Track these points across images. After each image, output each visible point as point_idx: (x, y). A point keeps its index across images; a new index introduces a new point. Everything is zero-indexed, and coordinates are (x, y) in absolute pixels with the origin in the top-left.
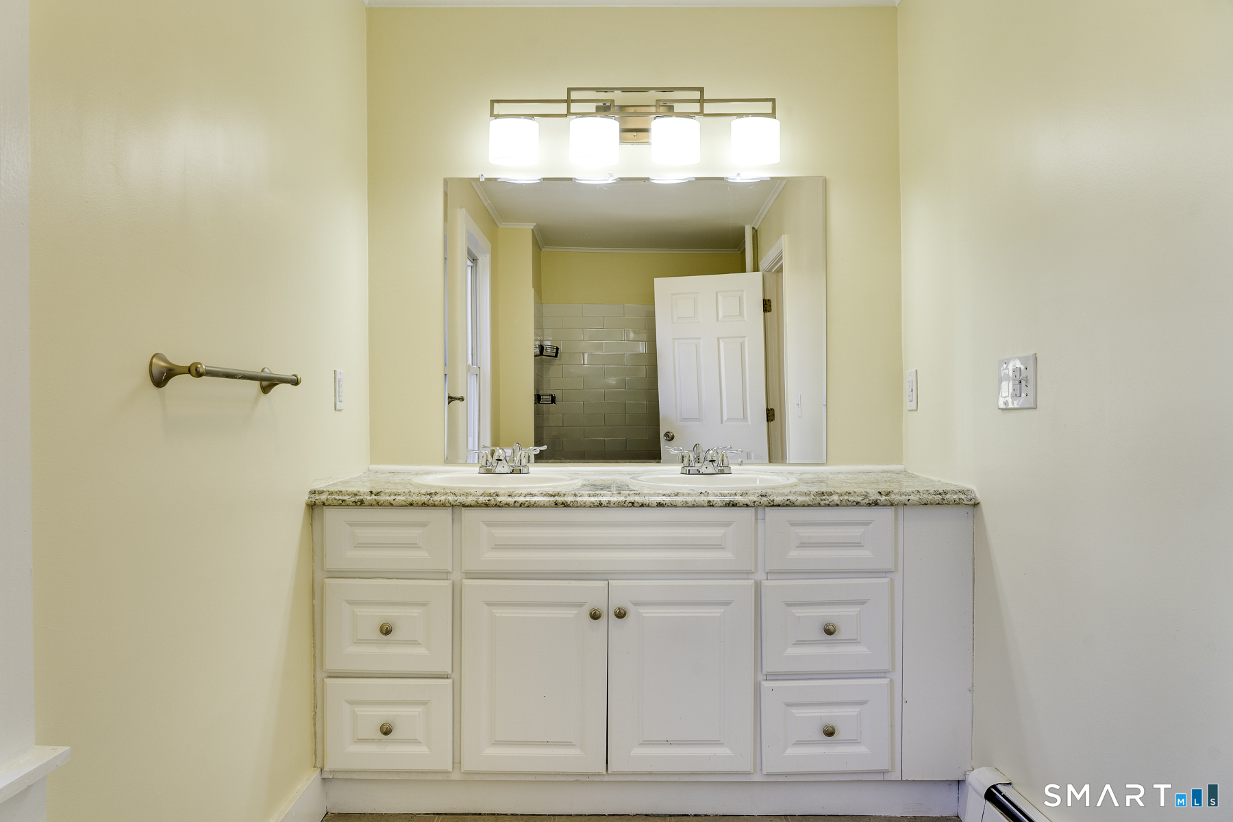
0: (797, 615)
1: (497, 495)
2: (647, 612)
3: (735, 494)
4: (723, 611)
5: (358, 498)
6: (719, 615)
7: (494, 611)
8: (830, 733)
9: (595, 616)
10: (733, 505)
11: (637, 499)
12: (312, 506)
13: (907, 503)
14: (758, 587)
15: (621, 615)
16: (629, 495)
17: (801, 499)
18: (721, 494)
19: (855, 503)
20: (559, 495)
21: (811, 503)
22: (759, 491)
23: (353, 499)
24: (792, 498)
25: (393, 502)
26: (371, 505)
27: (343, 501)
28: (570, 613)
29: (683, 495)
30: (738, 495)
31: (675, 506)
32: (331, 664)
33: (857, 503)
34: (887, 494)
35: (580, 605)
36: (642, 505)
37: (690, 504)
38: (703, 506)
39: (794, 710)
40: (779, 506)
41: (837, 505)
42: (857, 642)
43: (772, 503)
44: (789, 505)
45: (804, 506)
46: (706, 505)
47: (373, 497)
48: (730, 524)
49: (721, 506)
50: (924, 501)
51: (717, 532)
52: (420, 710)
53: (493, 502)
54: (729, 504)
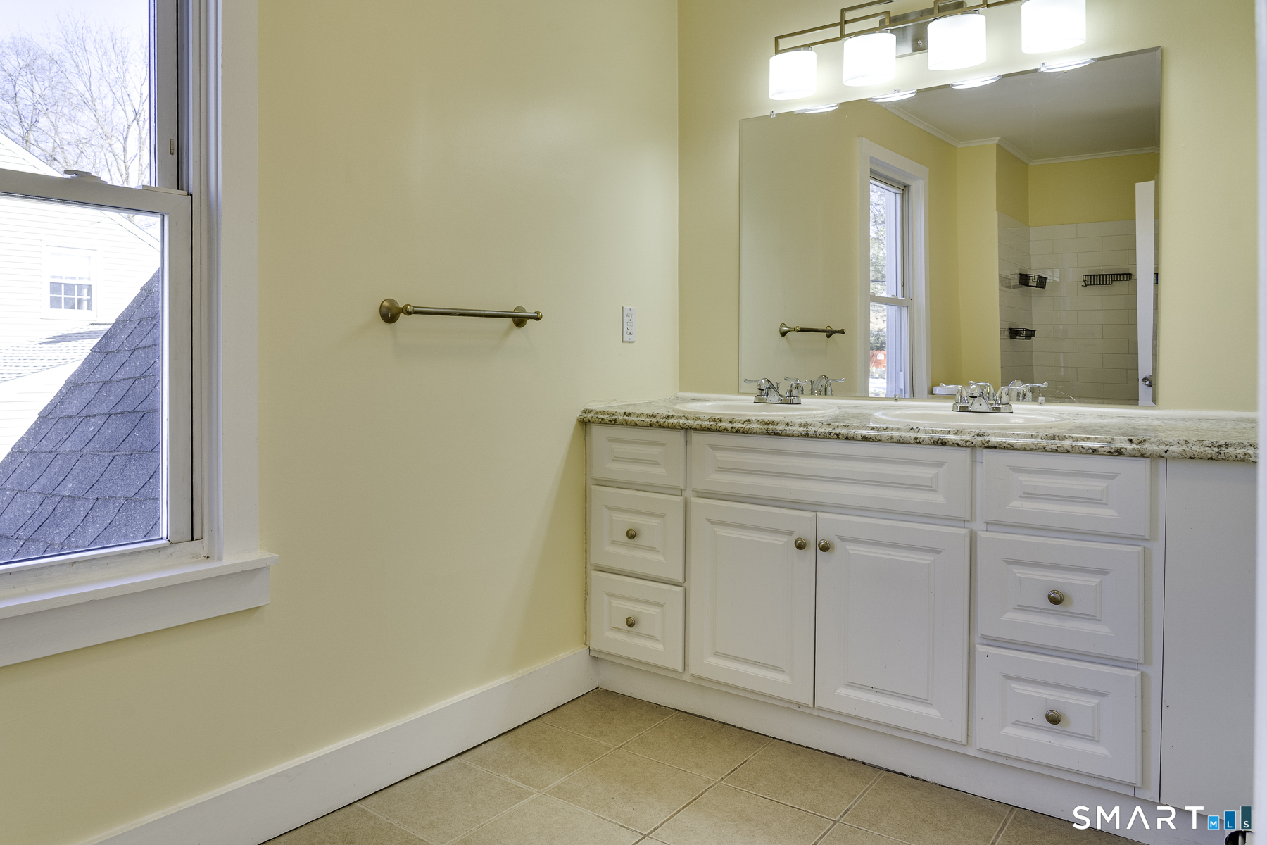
0: (1018, 575)
1: (720, 421)
2: (854, 549)
3: (949, 432)
4: (933, 558)
5: (614, 417)
6: (928, 562)
7: (716, 529)
8: (1054, 719)
9: (800, 546)
10: (942, 443)
11: (844, 431)
12: (585, 423)
13: (1164, 454)
14: (973, 538)
15: (825, 548)
16: (838, 427)
17: (1022, 441)
18: (933, 431)
19: (1091, 451)
20: (773, 423)
21: (1035, 448)
22: (977, 431)
23: (609, 418)
24: (1012, 440)
25: (637, 422)
26: (622, 424)
27: (602, 419)
28: (781, 540)
29: (892, 429)
30: (952, 433)
31: (880, 441)
32: (595, 559)
33: (1094, 451)
34: (1140, 443)
35: (790, 534)
36: (847, 438)
37: (895, 440)
38: (910, 443)
39: (1014, 685)
40: (995, 447)
41: (1068, 452)
42: (1096, 620)
43: (986, 445)
44: (1008, 447)
45: (1025, 449)
46: (912, 441)
47: (625, 417)
48: (943, 465)
49: (929, 444)
50: (1191, 455)
51: (928, 472)
52: (658, 610)
53: (713, 427)
54: (937, 442)
